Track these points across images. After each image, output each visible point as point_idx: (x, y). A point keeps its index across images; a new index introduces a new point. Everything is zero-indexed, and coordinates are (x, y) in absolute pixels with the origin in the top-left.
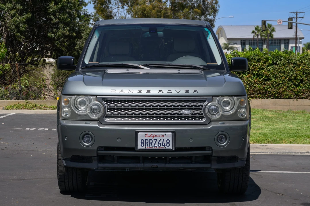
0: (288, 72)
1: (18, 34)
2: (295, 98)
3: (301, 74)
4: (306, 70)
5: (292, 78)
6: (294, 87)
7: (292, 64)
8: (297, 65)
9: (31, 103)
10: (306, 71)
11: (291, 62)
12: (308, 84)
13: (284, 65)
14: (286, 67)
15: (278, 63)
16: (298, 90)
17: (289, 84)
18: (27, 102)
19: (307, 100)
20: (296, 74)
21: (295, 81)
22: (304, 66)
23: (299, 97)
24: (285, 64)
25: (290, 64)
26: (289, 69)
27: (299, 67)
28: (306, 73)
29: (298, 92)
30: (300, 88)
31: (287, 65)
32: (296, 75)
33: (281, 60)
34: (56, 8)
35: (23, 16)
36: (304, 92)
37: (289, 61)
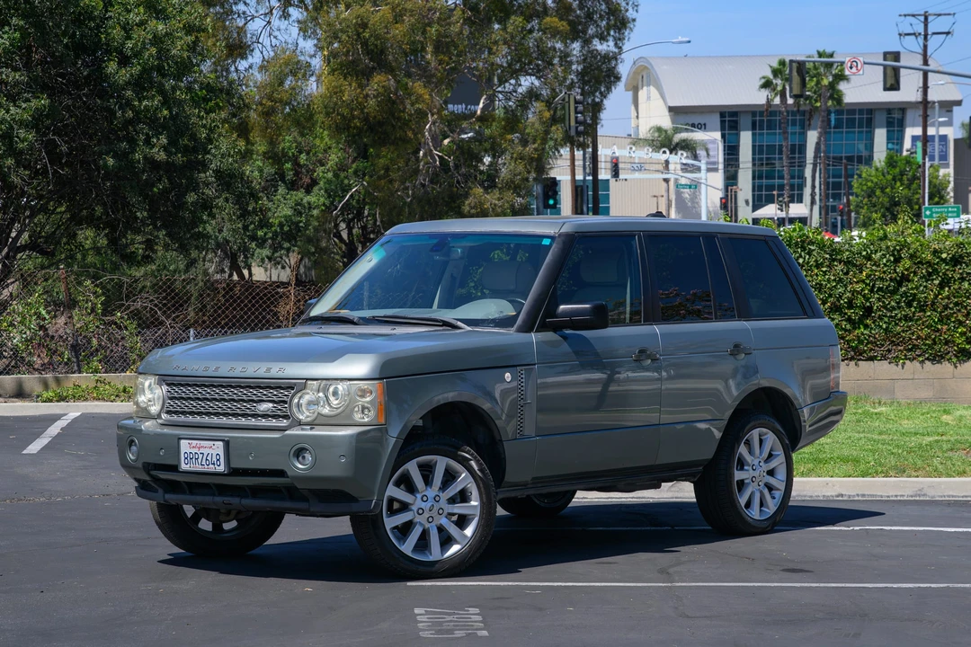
0: (829, 285)
1: (10, 162)
2: (852, 359)
3: (866, 292)
4: (882, 279)
5: (842, 302)
6: (848, 327)
7: (840, 263)
8: (855, 265)
9: (109, 383)
10: (879, 284)
11: (839, 257)
12: (886, 319)
13: (818, 266)
14: (825, 272)
15: (801, 261)
16: (859, 337)
17: (833, 319)
18: (97, 381)
19: (885, 363)
20: (853, 292)
21: (849, 312)
22: (874, 268)
23: (861, 354)
24: (822, 263)
25: (836, 263)
26: (832, 278)
27: (861, 272)
28: (880, 289)
29: (860, 342)
30: (865, 332)
31: (828, 266)
32: (853, 295)
33: (810, 253)
34: (124, 75)
35: (24, 105)
36: (875, 343)
37: (831, 255)
